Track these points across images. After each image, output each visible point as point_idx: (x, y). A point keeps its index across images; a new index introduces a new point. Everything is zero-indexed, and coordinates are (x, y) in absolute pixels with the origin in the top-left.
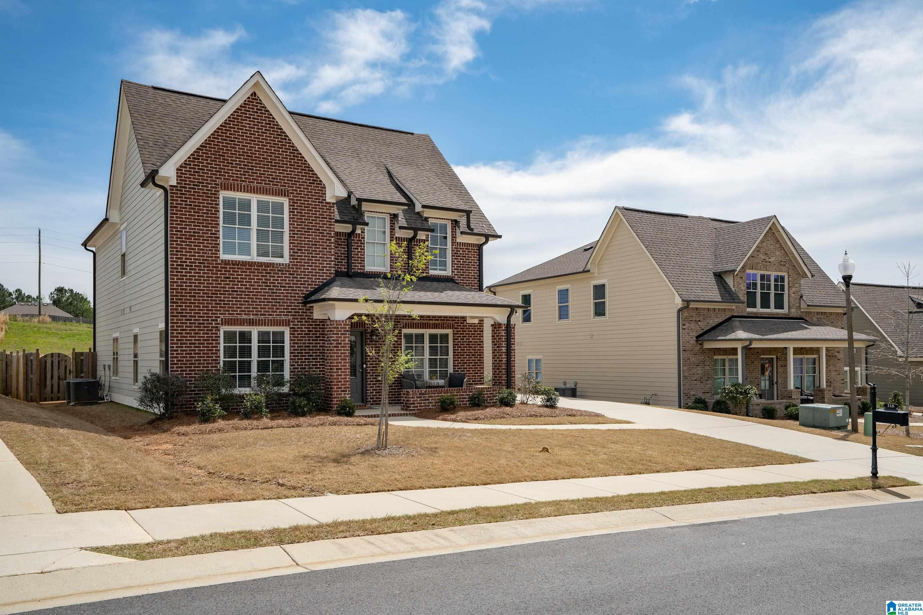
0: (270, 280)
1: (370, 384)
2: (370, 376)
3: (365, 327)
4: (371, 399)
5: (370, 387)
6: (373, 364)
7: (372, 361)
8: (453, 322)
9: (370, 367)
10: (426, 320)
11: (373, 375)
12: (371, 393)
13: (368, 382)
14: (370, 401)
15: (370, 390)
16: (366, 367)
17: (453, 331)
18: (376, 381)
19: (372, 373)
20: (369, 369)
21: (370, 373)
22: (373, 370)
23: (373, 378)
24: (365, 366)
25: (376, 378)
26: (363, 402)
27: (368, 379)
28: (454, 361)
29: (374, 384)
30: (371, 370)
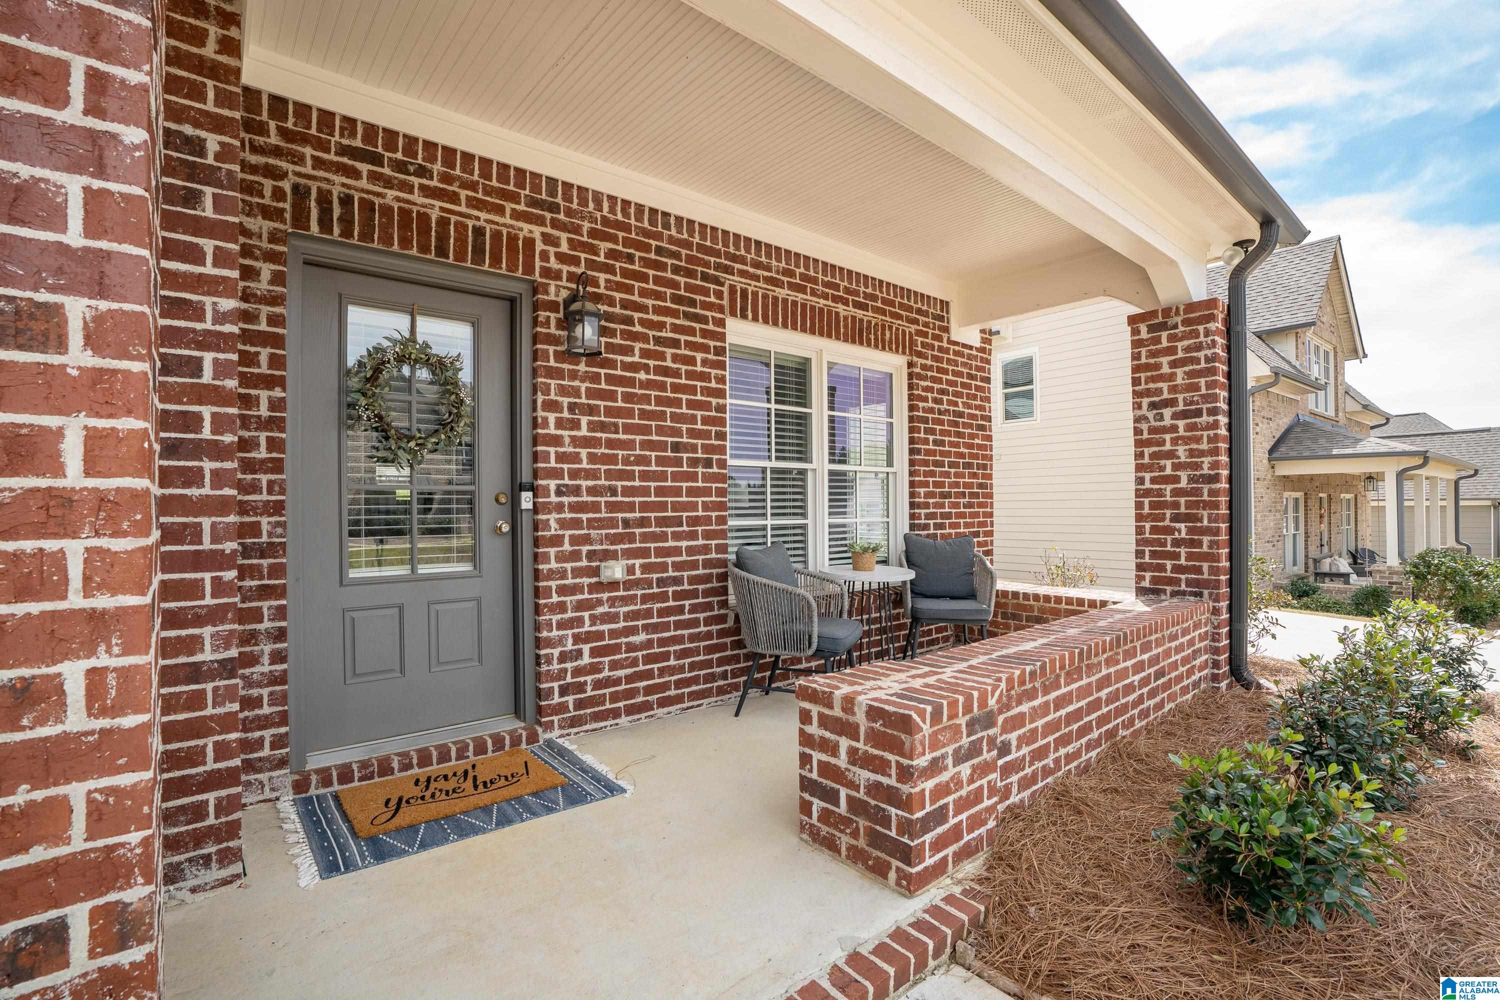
1: (561, 607)
2: (560, 558)
3: (529, 268)
4: (564, 691)
5: (561, 625)
6: (576, 491)
7: (574, 475)
8: (913, 328)
9: (560, 508)
10: (825, 296)
11: (575, 556)
12: (563, 657)
13: (548, 592)
14: (562, 708)
15: (561, 641)
16: (536, 510)
17: (910, 365)
18: (593, 588)
19: (574, 540)
20: (552, 518)
21: (556, 541)
22: (576, 524)
23: (577, 573)
24: (526, 500)
25: (596, 572)
26: (518, 712)
27: (551, 575)
28: (912, 484)
29: (581, 606)
30: (563, 524)
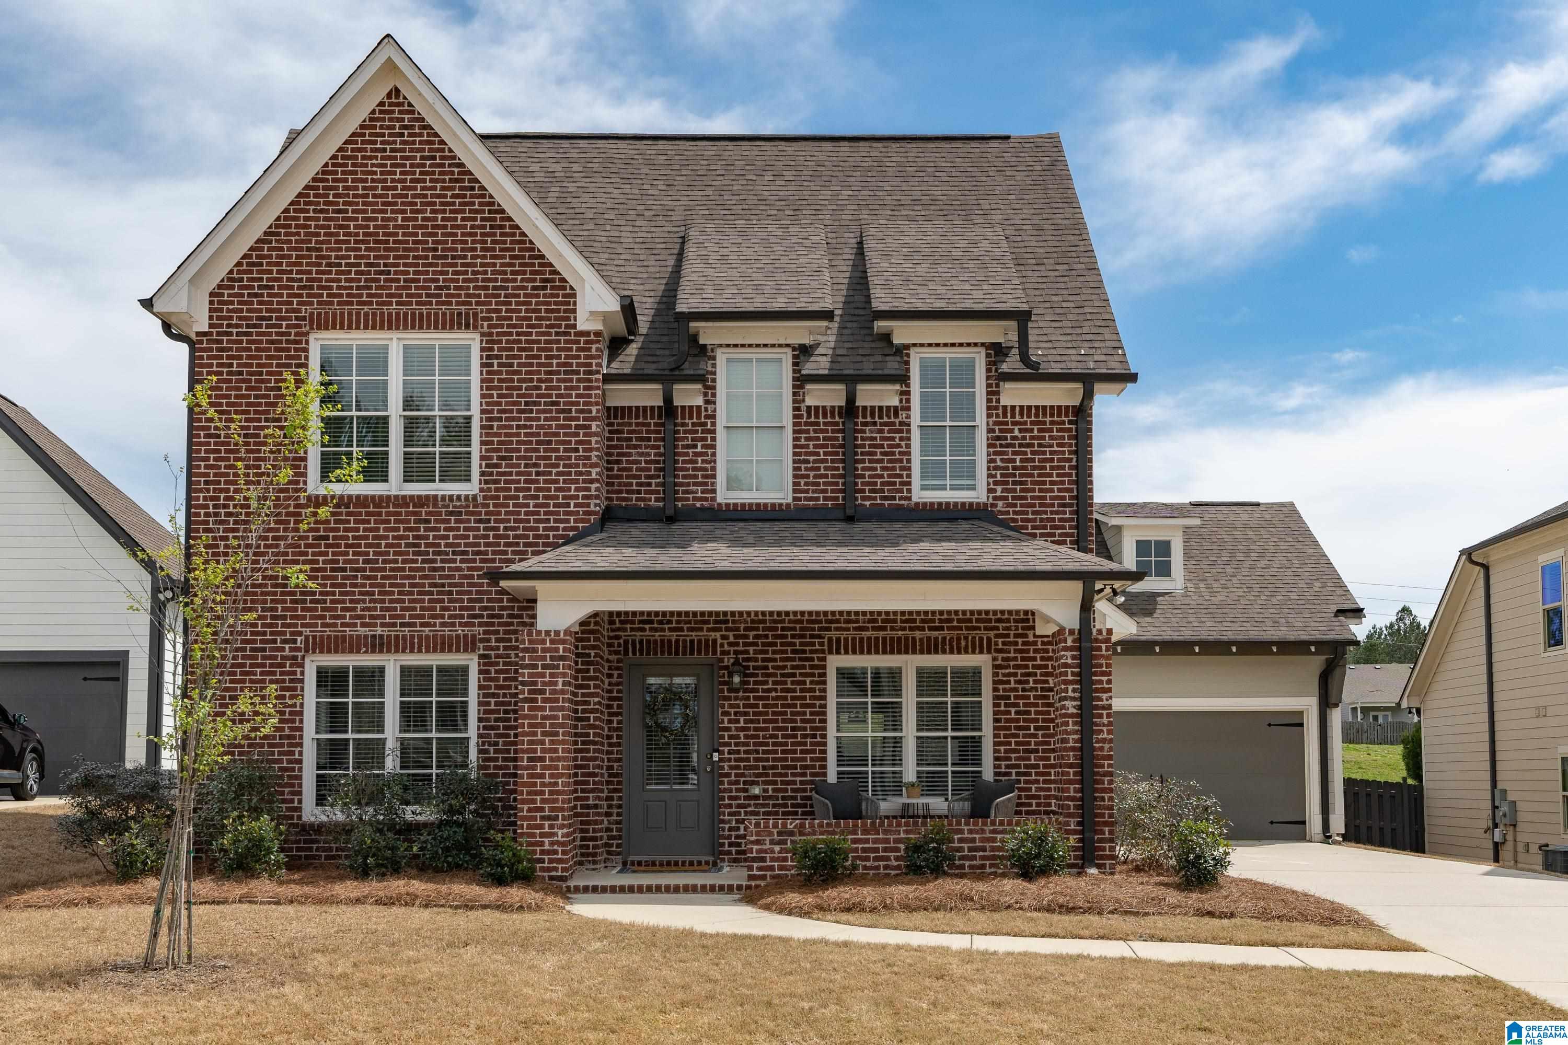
0: (427, 537)
1: (730, 806)
2: (730, 783)
3: (714, 653)
4: (730, 845)
5: (730, 814)
6: (738, 752)
7: (737, 744)
8: (992, 634)
9: (729, 760)
10: (904, 629)
11: (737, 782)
12: (730, 829)
13: (724, 799)
14: (729, 853)
15: (729, 822)
16: (721, 760)
17: (994, 659)
18: (746, 798)
19: (736, 775)
20: (726, 765)
21: (728, 775)
22: (738, 767)
23: (737, 790)
24: (716, 756)
25: (746, 791)
26: (713, 855)
27: (725, 790)
28: (995, 744)
29: (739, 806)
30: (731, 767)
